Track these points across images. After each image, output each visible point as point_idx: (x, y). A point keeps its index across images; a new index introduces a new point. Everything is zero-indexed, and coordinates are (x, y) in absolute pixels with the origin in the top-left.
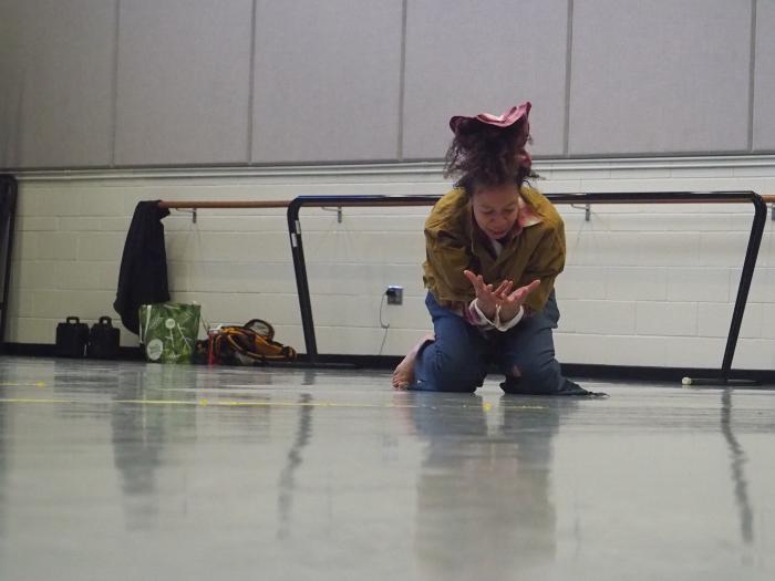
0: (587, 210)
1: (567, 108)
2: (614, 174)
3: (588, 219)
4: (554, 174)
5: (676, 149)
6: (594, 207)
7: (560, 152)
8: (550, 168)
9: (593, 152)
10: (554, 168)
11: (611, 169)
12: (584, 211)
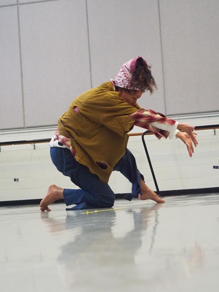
0: (34, 146)
1: (24, 111)
2: (43, 132)
4: (20, 134)
6: (37, 144)
7: (22, 126)
8: (18, 132)
9: (35, 125)
10: (20, 132)
12: (33, 146)
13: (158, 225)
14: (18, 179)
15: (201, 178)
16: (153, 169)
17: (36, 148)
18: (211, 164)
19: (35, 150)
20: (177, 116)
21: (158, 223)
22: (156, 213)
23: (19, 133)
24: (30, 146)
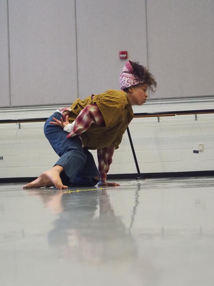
0: (20, 125)
1: (10, 90)
3: (20, 128)
5: (52, 103)
6: (22, 124)
7: (9, 106)
11: (27, 111)
12: (18, 125)
13: (138, 205)
14: (2, 157)
15: (182, 162)
16: (135, 151)
17: (21, 127)
18: (191, 148)
19: (20, 129)
20: (160, 100)
21: (138, 203)
22: (137, 194)
23: (5, 112)
24: (15, 125)
